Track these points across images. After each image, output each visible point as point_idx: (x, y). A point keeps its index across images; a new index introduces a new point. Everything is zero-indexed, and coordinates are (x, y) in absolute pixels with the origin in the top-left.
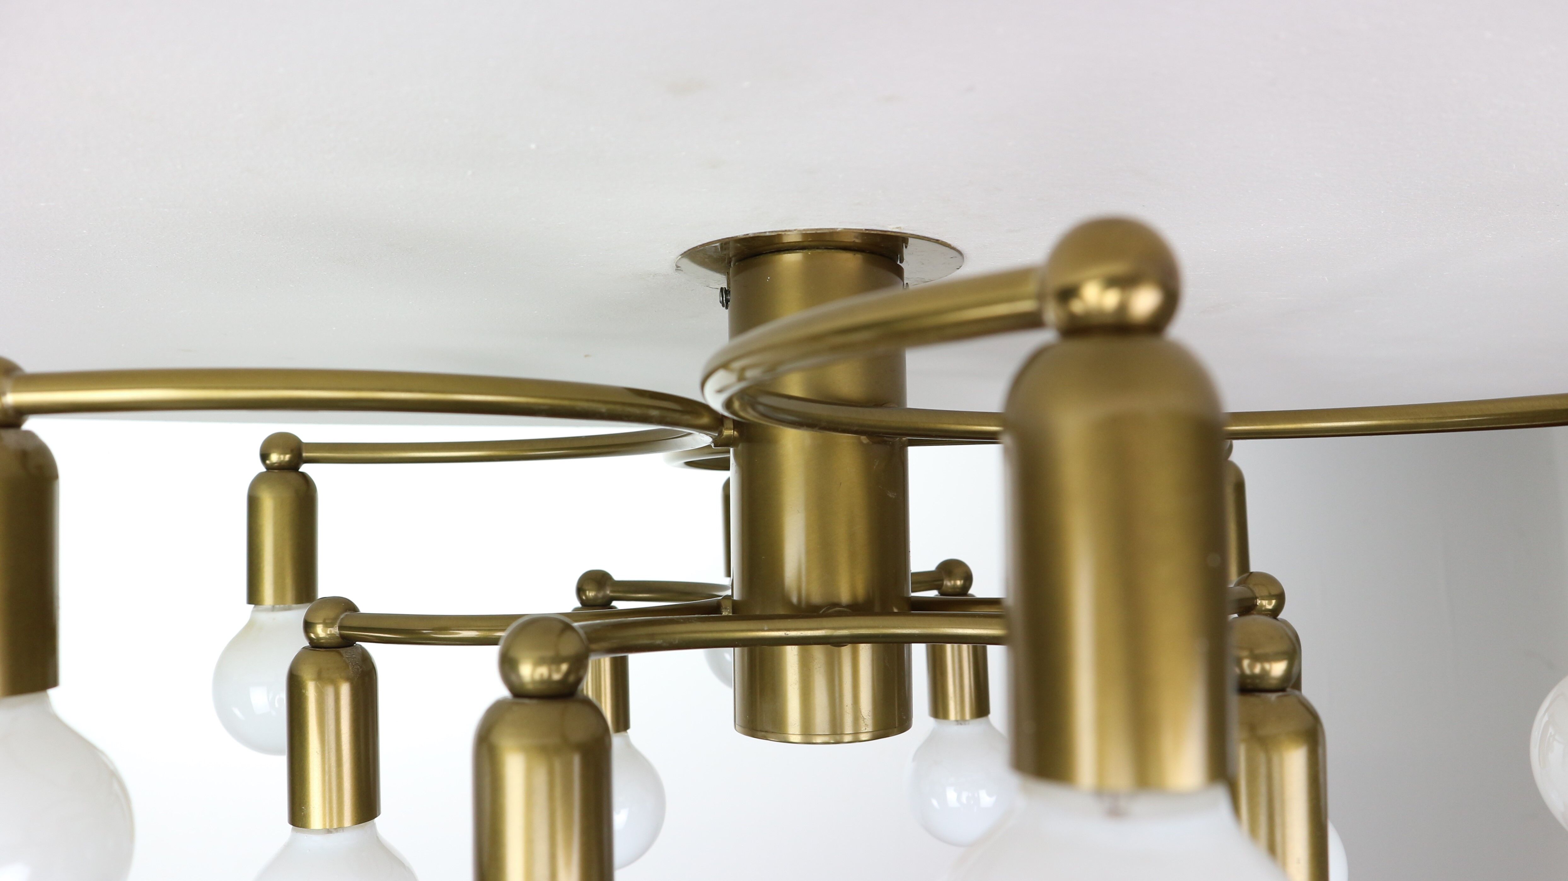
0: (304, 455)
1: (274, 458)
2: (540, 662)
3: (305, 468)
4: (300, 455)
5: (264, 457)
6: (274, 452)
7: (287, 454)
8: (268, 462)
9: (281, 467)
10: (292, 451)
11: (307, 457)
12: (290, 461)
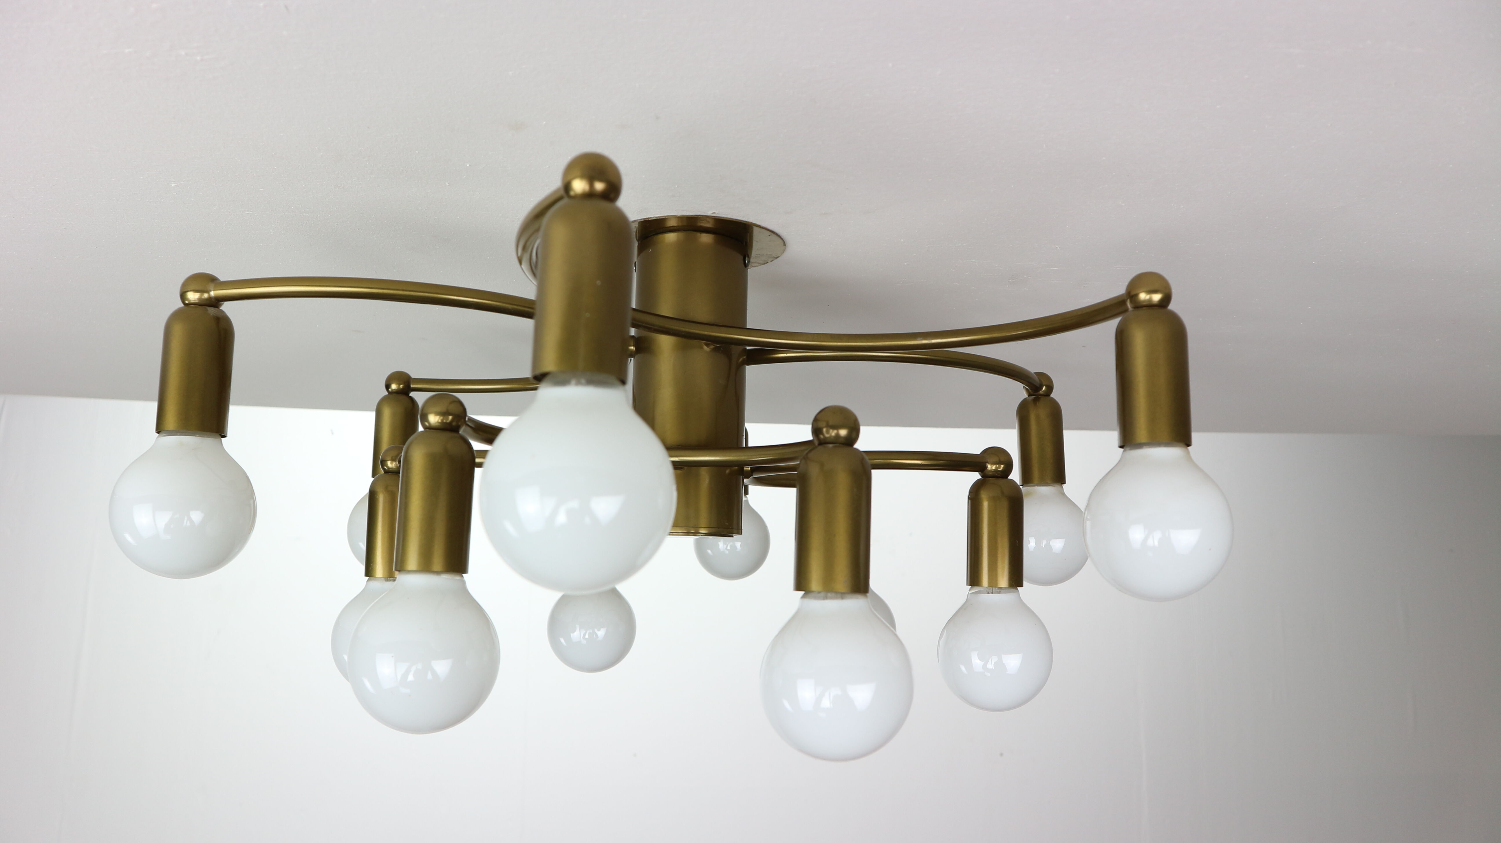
0: (412, 386)
1: (394, 387)
2: (437, 414)
3: (412, 394)
4: (409, 386)
5: (388, 386)
6: (393, 383)
7: (401, 384)
8: (390, 390)
9: (398, 392)
10: (404, 383)
11: (413, 388)
12: (403, 389)
